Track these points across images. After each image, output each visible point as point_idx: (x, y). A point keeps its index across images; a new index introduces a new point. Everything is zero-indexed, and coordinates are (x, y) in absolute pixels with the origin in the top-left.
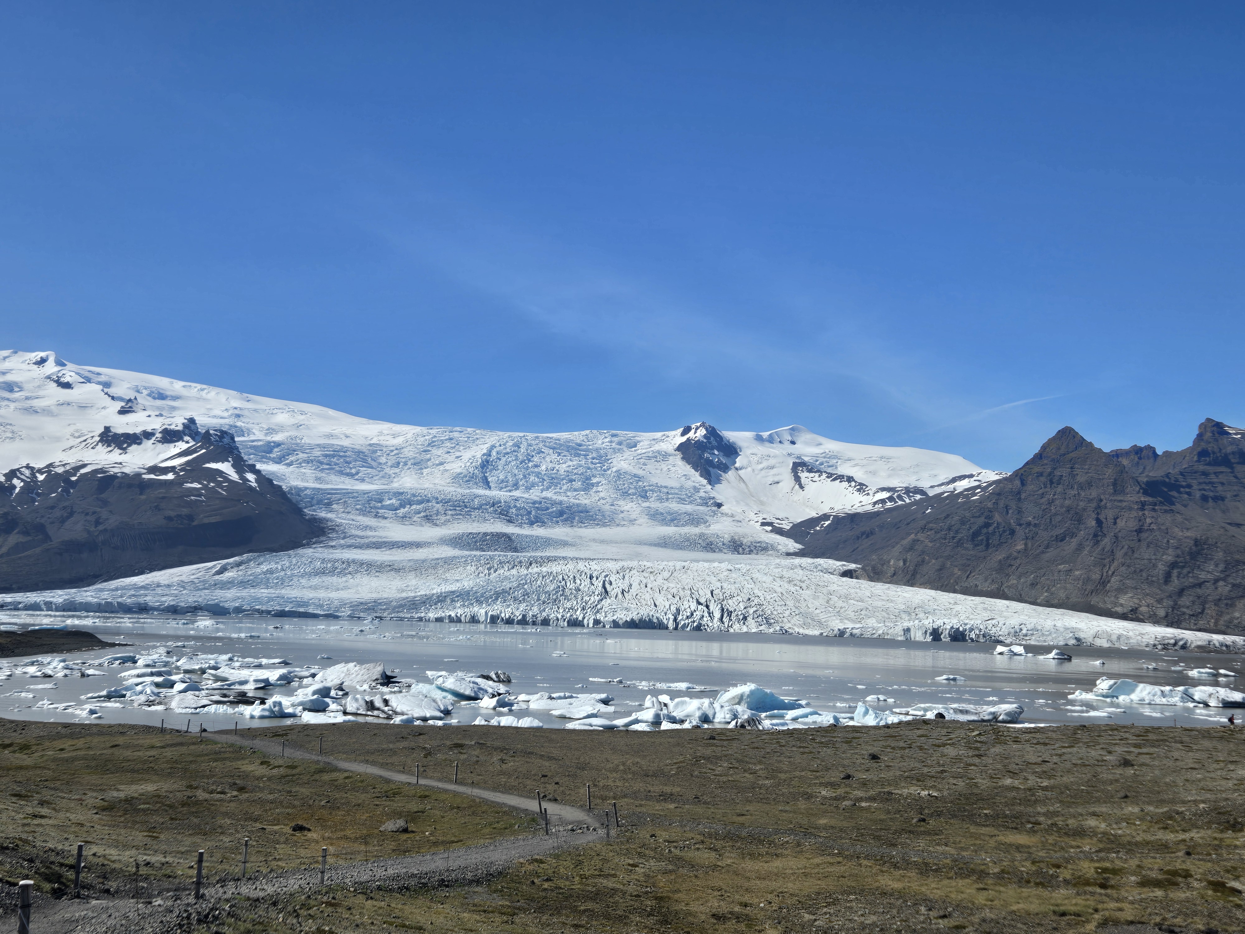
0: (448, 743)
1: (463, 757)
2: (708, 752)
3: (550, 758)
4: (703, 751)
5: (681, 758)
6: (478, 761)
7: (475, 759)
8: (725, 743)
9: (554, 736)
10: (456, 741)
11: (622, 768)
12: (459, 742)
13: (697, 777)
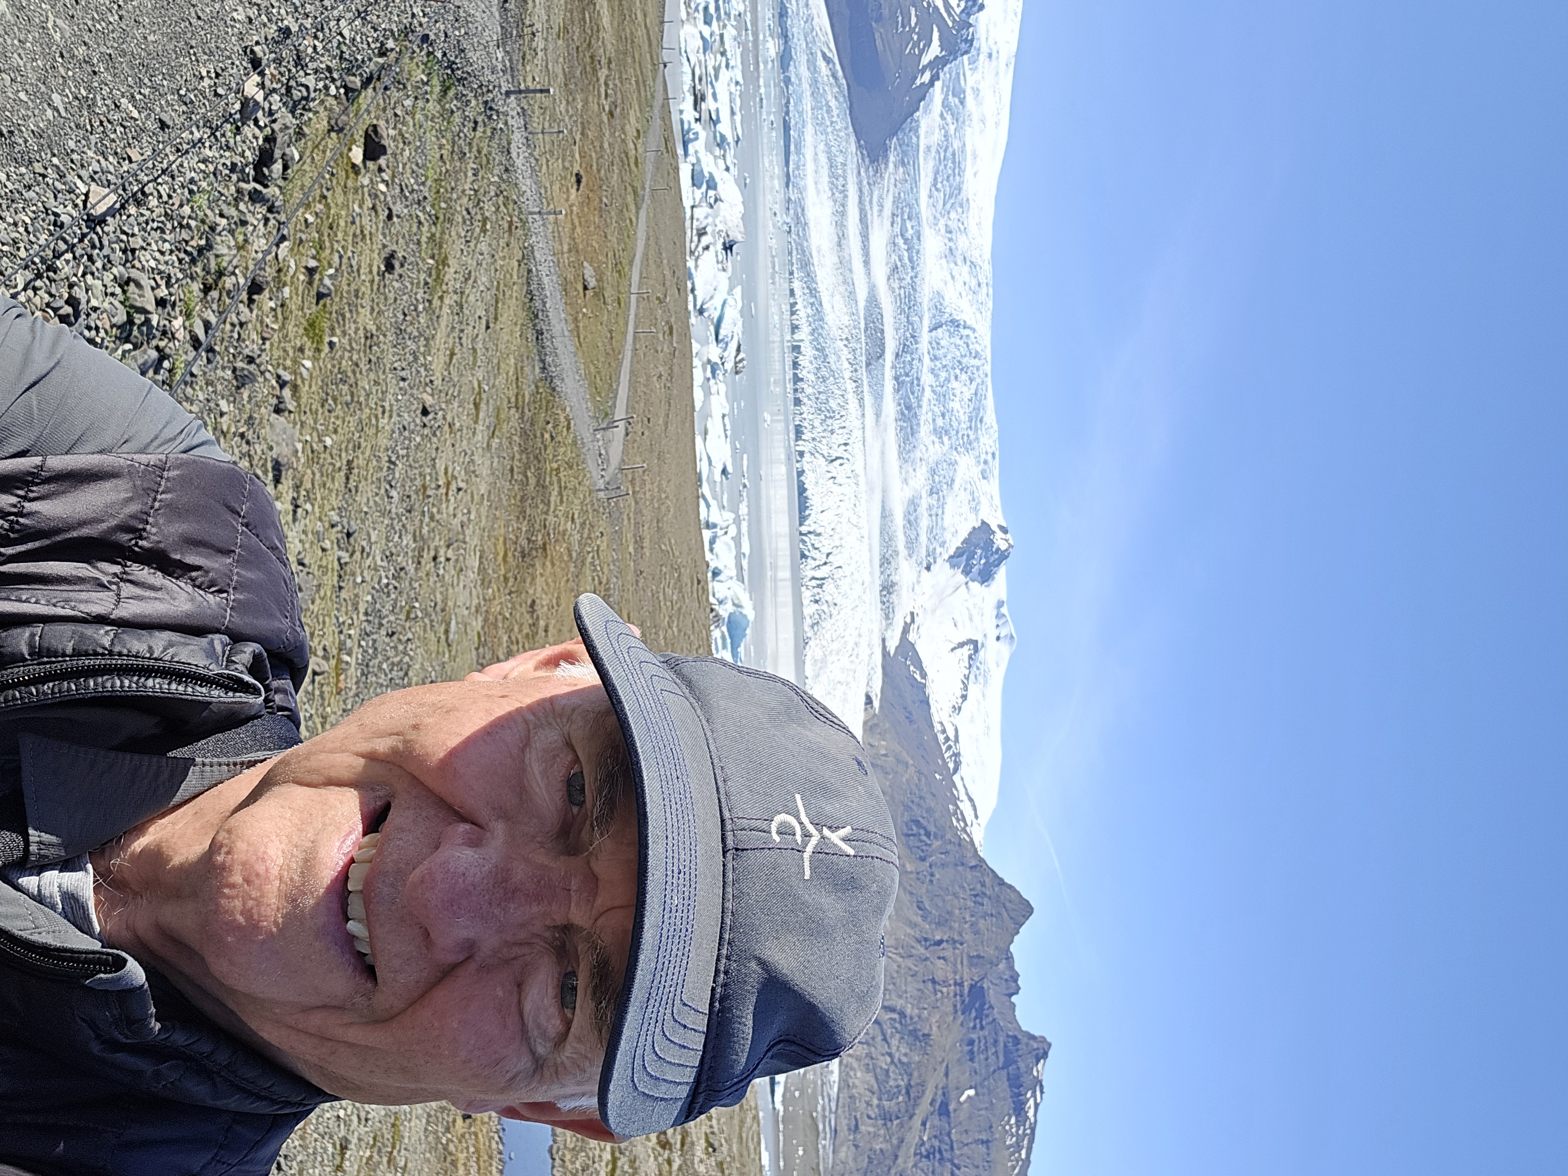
0: (673, 320)
1: (661, 336)
2: (686, 579)
3: (666, 424)
4: (686, 573)
5: (677, 553)
6: (657, 351)
7: (659, 349)
8: (695, 595)
9: (687, 425)
10: (675, 327)
11: (663, 496)
12: (674, 331)
13: (661, 571)
